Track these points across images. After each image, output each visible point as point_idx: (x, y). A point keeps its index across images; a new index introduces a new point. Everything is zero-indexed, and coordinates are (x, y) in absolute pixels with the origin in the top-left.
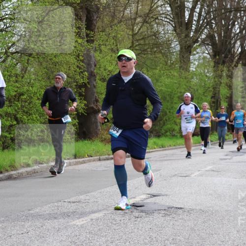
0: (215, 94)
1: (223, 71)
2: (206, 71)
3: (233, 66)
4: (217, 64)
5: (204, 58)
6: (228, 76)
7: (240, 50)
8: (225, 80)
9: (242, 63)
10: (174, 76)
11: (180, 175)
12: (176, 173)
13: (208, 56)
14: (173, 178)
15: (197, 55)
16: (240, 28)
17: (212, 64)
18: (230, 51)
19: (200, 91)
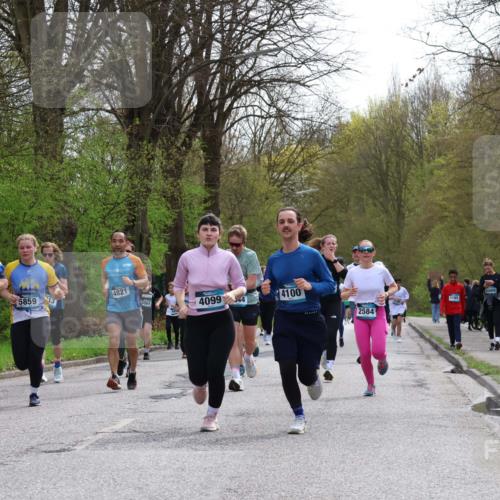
0: (133, 221)
1: (153, 158)
2: (109, 158)
3: (179, 145)
4: (135, 139)
5: (102, 123)
6: (167, 171)
7: (195, 101)
8: (158, 183)
9: (204, 136)
10: (21, 173)
11: (44, 448)
12: (34, 443)
13: (113, 118)
14: (24, 458)
15: (82, 117)
16: (192, 42)
17: (124, 139)
18: (169, 105)
19: (93, 214)
